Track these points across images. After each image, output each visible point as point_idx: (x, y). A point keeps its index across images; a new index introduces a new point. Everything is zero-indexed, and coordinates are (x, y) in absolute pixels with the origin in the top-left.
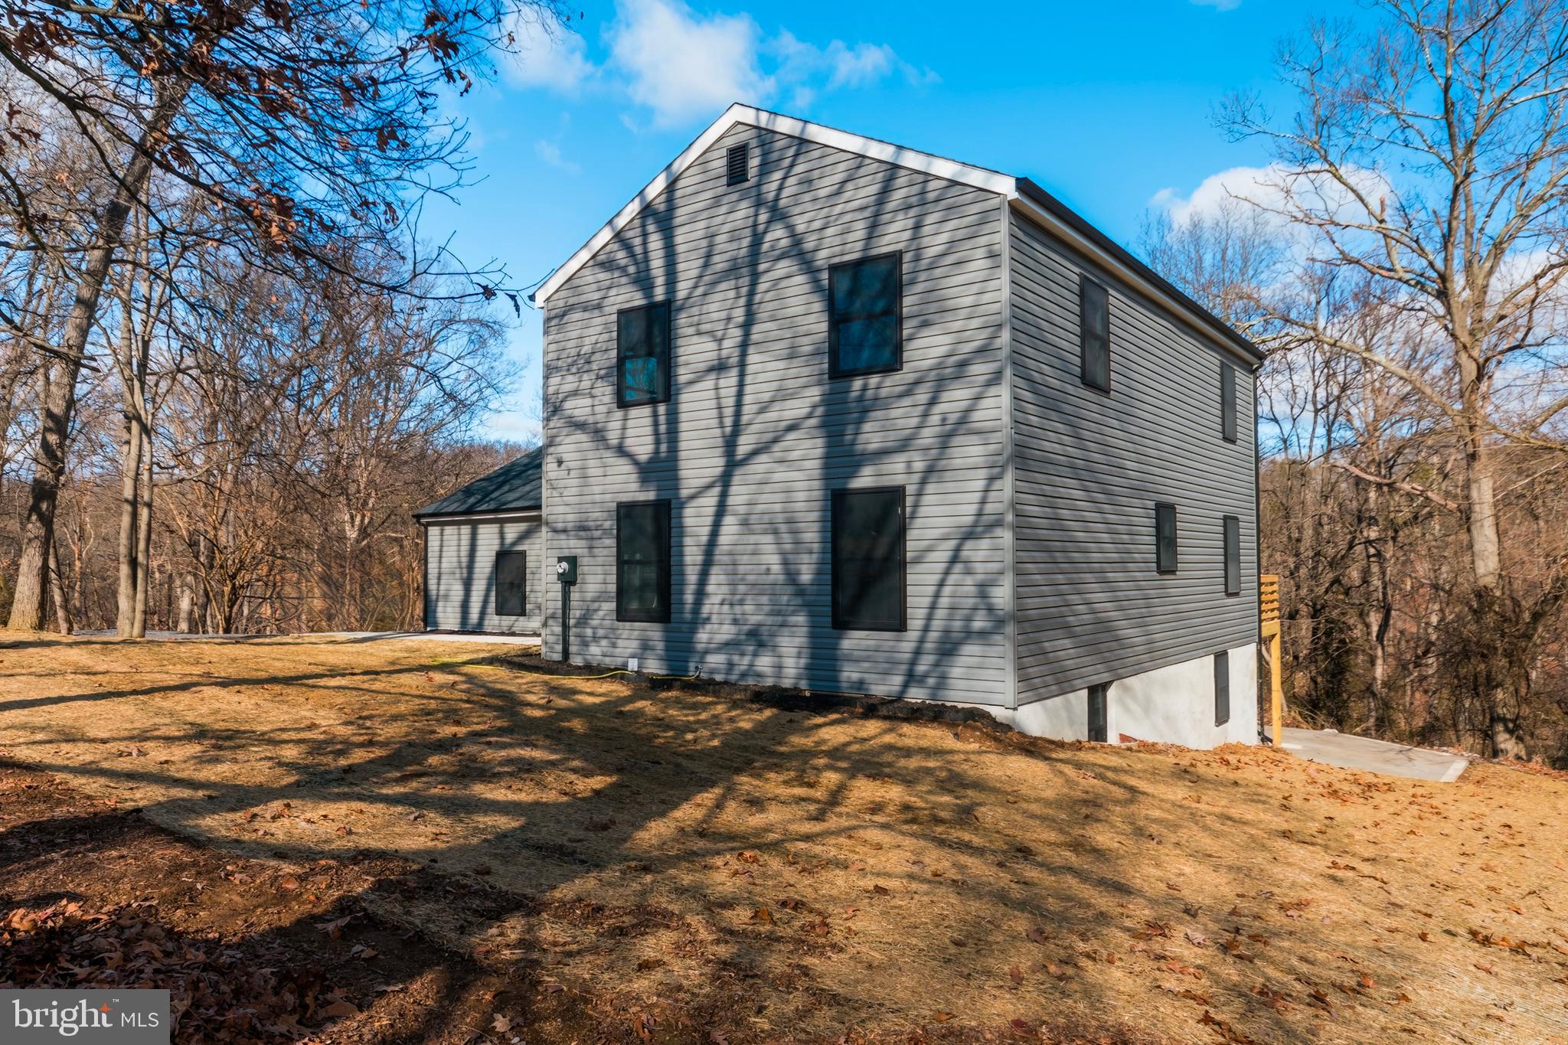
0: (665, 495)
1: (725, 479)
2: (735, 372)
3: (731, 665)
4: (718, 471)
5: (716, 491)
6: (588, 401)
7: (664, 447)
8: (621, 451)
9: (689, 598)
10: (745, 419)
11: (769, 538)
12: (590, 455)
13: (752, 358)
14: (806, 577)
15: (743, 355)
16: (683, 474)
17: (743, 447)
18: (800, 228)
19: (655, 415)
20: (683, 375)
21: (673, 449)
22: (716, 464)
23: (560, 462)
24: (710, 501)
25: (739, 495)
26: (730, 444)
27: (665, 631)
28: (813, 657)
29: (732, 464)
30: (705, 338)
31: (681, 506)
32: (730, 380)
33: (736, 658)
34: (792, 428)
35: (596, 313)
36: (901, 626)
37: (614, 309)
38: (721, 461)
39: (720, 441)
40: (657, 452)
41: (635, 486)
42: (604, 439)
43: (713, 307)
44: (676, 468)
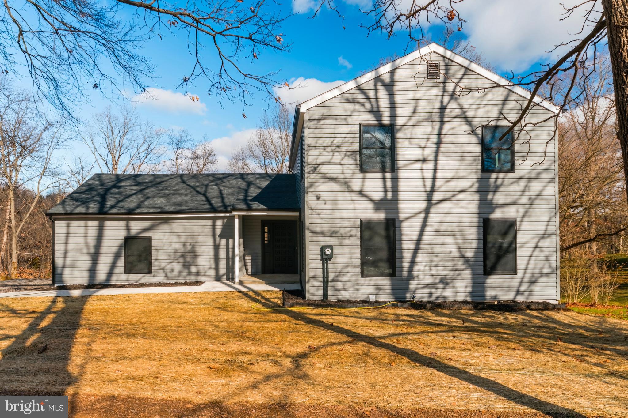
0: (391, 216)
1: (427, 211)
2: (432, 163)
3: (431, 294)
4: (424, 207)
5: (422, 215)
6: (339, 167)
7: (390, 194)
8: (361, 193)
9: (406, 265)
10: (437, 184)
11: (451, 238)
12: (340, 194)
13: (441, 158)
14: (470, 254)
15: (436, 156)
16: (401, 207)
17: (435, 199)
18: (466, 106)
19: (384, 178)
20: (401, 161)
21: (396, 195)
22: (422, 204)
23: (318, 198)
24: (419, 220)
25: (434, 218)
26: (430, 196)
27: (392, 281)
28: (473, 287)
29: (430, 205)
30: (414, 146)
31: (401, 222)
32: (429, 168)
33: (433, 290)
34: (462, 191)
35: (344, 122)
36: (515, 273)
37: (358, 122)
38: (425, 203)
39: (424, 194)
40: (386, 195)
41: (372, 211)
42: (349, 187)
43: (418, 132)
44: (397, 204)
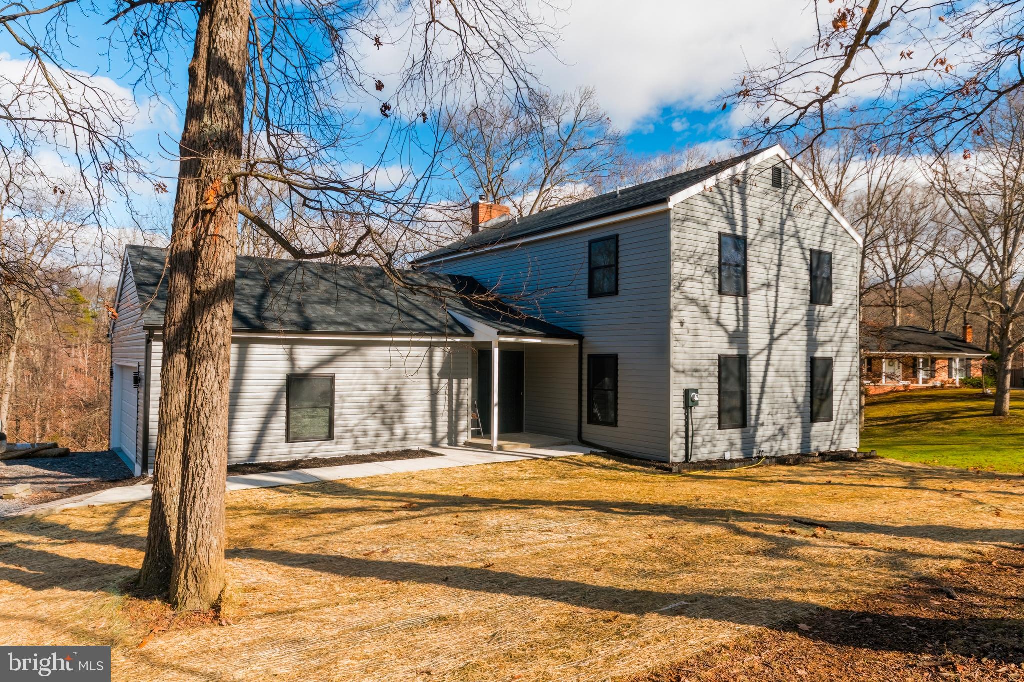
0: (743, 352)
1: (770, 347)
2: (774, 289)
3: (772, 447)
4: (767, 342)
5: (766, 352)
6: (699, 285)
7: (742, 324)
8: (719, 323)
9: (754, 412)
10: (779, 315)
11: (787, 379)
12: (700, 321)
13: (781, 284)
14: (800, 399)
15: (778, 281)
16: (751, 340)
17: (777, 332)
18: (799, 225)
19: (737, 303)
20: (751, 286)
21: (746, 326)
22: (765, 339)
23: (682, 324)
24: (763, 358)
25: (775, 356)
26: (772, 328)
27: (742, 433)
28: (803, 438)
29: (773, 340)
30: (761, 266)
31: (751, 359)
32: (772, 293)
33: (774, 443)
34: (796, 325)
35: (704, 227)
36: (831, 419)
37: (717, 230)
38: (769, 337)
39: (768, 326)
40: (738, 326)
41: (726, 345)
42: (708, 312)
43: (765, 250)
44: (747, 337)
